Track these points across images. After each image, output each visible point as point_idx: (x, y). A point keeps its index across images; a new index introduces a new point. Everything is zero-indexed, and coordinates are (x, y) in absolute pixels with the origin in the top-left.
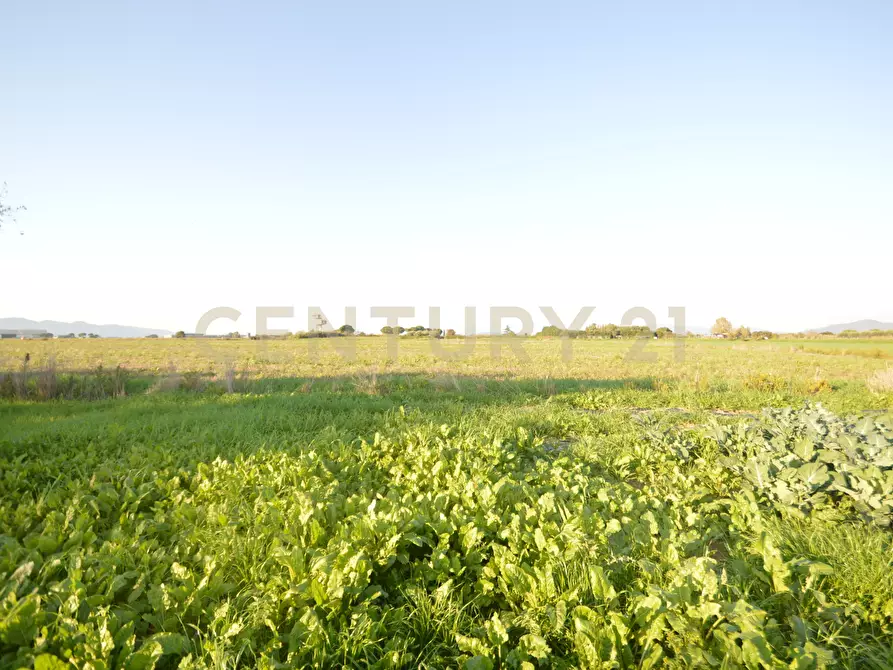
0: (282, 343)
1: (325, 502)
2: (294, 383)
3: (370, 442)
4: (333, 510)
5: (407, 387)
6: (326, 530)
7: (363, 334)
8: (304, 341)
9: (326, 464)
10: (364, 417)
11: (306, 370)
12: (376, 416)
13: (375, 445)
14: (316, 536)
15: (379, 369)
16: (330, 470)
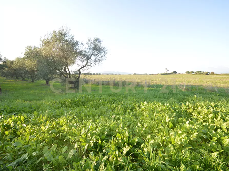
1: (173, 118)
2: (161, 86)
3: (185, 104)
4: (175, 120)
6: (173, 125)
7: (180, 74)
8: (162, 75)
9: (172, 107)
10: (182, 97)
12: (186, 97)
13: (187, 105)
14: (171, 126)
15: (186, 83)
16: (173, 109)
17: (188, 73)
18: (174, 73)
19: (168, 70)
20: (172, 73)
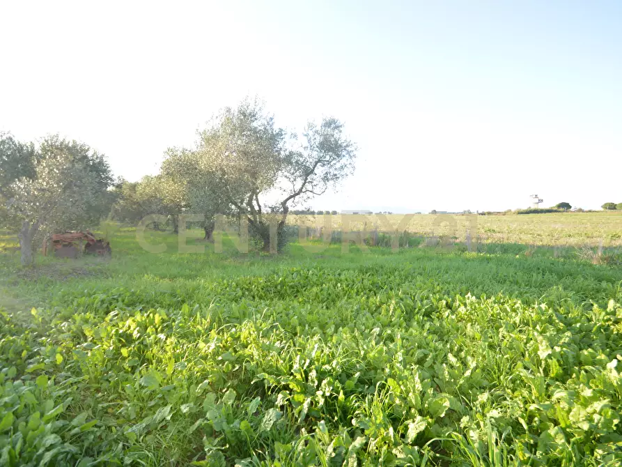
0: (504, 218)
1: (562, 346)
2: (518, 248)
3: (604, 307)
4: (570, 356)
6: (564, 369)
7: (580, 210)
9: (557, 316)
10: (592, 283)
11: (526, 239)
12: (604, 284)
13: (608, 310)
14: (555, 372)
15: (603, 242)
16: (561, 321)
17: (610, 209)
18: (561, 209)
19: (541, 201)
20: (556, 208)
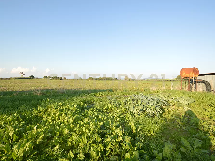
0: (8, 81)
1: (19, 128)
2: (11, 93)
3: (37, 109)
4: (22, 130)
5: (51, 93)
6: (19, 137)
7: (37, 78)
8: (16, 80)
10: (36, 102)
11: (16, 89)
12: (40, 101)
13: (38, 110)
14: (15, 139)
15: (42, 88)
16: (22, 118)
17: (46, 78)
18: (31, 78)
19: (24, 75)
20: (30, 78)
